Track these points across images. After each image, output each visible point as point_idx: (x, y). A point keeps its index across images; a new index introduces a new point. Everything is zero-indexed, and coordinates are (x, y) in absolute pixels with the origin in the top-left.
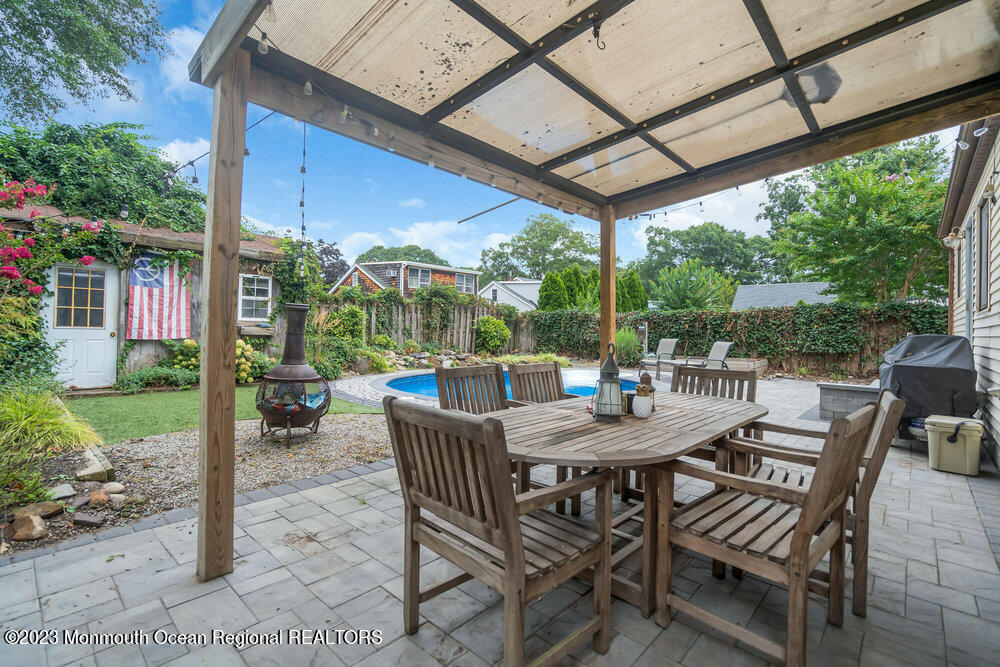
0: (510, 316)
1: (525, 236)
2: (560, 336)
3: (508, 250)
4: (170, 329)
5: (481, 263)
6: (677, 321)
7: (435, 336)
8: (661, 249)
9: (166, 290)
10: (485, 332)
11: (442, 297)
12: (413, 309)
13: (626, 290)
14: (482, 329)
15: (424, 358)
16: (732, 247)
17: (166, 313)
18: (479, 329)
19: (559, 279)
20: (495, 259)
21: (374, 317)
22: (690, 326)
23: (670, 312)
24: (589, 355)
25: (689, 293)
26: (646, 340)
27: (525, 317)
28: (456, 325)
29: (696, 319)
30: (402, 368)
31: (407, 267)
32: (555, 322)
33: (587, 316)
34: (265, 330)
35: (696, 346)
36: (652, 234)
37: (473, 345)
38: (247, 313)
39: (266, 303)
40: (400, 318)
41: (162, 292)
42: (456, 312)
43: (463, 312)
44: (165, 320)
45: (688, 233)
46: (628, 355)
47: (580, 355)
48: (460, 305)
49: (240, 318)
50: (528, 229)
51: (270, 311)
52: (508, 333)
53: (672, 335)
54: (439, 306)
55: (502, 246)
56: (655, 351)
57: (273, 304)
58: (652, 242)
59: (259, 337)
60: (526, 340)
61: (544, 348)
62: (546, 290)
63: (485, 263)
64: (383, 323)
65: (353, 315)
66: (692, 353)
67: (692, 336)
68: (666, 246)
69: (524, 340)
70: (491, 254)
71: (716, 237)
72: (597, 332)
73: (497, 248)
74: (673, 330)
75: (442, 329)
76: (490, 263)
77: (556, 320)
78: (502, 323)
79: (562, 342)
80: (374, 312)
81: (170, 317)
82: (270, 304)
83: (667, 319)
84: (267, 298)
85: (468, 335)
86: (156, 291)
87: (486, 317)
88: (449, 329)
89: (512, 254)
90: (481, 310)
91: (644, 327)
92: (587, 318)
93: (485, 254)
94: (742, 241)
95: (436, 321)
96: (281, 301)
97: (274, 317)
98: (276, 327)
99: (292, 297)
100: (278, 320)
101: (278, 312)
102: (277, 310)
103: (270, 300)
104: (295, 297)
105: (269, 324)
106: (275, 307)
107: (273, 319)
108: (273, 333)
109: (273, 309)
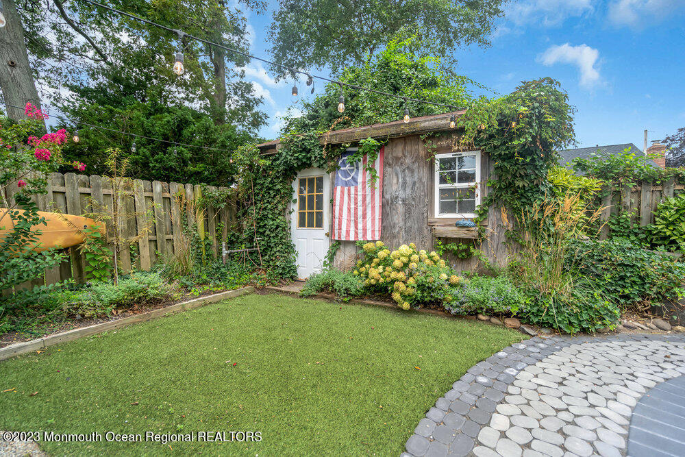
4: (365, 230)
9: (360, 186)
17: (360, 213)
34: (464, 230)
38: (445, 208)
39: (472, 191)
41: (356, 190)
44: (360, 220)
49: (437, 214)
51: (478, 202)
57: (483, 191)
59: (458, 240)
81: (364, 217)
82: (478, 192)
84: (472, 184)
86: (352, 189)
96: (493, 185)
97: (486, 212)
98: (490, 226)
99: (509, 177)
100: (492, 214)
101: (490, 202)
102: (491, 200)
103: (479, 186)
104: (514, 176)
105: (477, 222)
106: (486, 196)
107: (483, 214)
108: (480, 235)
109: (483, 199)
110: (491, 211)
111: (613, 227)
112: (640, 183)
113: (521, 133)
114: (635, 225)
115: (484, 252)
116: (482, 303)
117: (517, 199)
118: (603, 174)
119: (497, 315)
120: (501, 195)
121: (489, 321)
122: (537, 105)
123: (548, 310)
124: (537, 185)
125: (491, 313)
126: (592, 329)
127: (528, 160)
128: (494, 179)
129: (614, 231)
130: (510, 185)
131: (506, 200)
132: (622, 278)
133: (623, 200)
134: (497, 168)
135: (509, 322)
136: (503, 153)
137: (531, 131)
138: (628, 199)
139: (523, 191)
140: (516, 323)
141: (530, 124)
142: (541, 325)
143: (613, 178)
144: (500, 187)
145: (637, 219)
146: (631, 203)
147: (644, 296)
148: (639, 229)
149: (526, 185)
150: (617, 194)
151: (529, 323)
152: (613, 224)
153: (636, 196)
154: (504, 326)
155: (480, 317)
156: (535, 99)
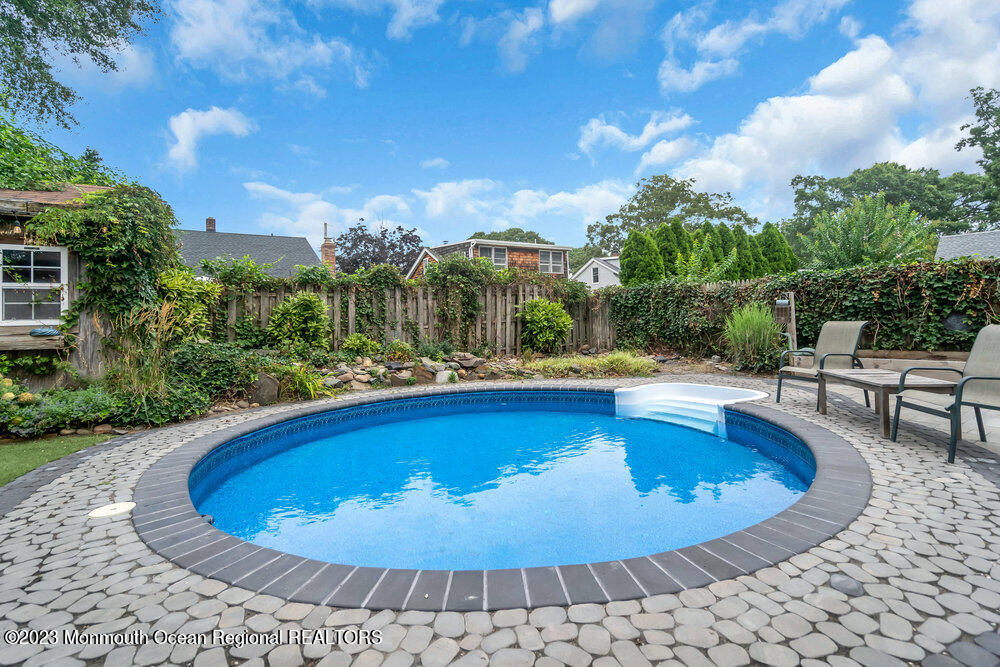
0: (575, 296)
1: (636, 204)
2: (647, 323)
3: (617, 223)
5: (588, 240)
6: (853, 287)
7: (456, 332)
8: (814, 203)
10: (532, 322)
11: (463, 273)
12: (420, 292)
13: (760, 250)
14: (528, 318)
15: (406, 369)
16: (920, 190)
18: (523, 318)
19: (648, 238)
20: (603, 235)
21: (352, 309)
22: (882, 295)
23: (838, 272)
24: (696, 350)
25: (867, 247)
26: (793, 325)
27: (598, 297)
28: (490, 313)
29: (894, 280)
30: (363, 387)
31: (477, 246)
32: (641, 302)
33: (689, 289)
34: (43, 341)
35: (898, 330)
36: (801, 186)
37: (519, 343)
38: (12, 313)
39: (55, 294)
40: (399, 307)
42: (489, 295)
43: (499, 294)
45: (852, 179)
46: (759, 351)
47: (681, 351)
48: (493, 285)
50: (640, 197)
52: (567, 321)
53: (847, 314)
54: (459, 288)
55: (609, 218)
56: (814, 342)
57: (71, 294)
58: (801, 195)
59: (34, 353)
60: (602, 330)
61: (626, 342)
62: (629, 255)
63: (592, 239)
64: (368, 316)
65: (307, 306)
66: (891, 344)
67: (889, 313)
68: (821, 198)
69: (600, 329)
70: (598, 230)
71: (894, 180)
72: (706, 313)
73: (605, 223)
74: (847, 303)
75: (464, 320)
76: (597, 240)
77: (642, 298)
78: (558, 306)
79: (653, 332)
80: (352, 299)
83: (835, 283)
84: (57, 284)
85: (510, 327)
87: (537, 298)
88: (479, 320)
89: (623, 227)
90: (528, 289)
91: (788, 300)
92: (689, 293)
93: (591, 229)
94: (936, 182)
95: (456, 310)
96: (84, 289)
97: (75, 318)
98: (82, 334)
99: (105, 281)
100: (84, 321)
101: (81, 307)
102: (82, 305)
103: (66, 288)
104: (110, 280)
105: (63, 329)
106: (76, 299)
107: (72, 320)
108: (66, 344)
109: (72, 303)
110: (83, 316)
111: (238, 330)
112: (259, 289)
113: (114, 239)
114: (256, 328)
115: (74, 364)
116: (64, 416)
117: (116, 304)
118: (227, 279)
119: (85, 425)
120: (95, 299)
121: (76, 433)
122: (130, 215)
123: (141, 408)
124: (137, 291)
125: (78, 424)
126: (181, 417)
127: (124, 266)
128: (85, 281)
129: (239, 334)
130: (106, 290)
131: (101, 305)
132: (216, 372)
133: (247, 304)
134: (89, 270)
135: (99, 429)
136: (95, 255)
137: (124, 239)
138: (250, 304)
139: (121, 296)
140: (108, 428)
141: (123, 232)
142: (134, 424)
143: (236, 283)
144: (93, 291)
145: (259, 322)
146: (254, 308)
147: (231, 384)
148: (260, 331)
149: (124, 290)
150: (240, 299)
151: (122, 425)
152: (239, 328)
153: (256, 301)
154: (93, 433)
155: (64, 431)
156: (129, 208)
